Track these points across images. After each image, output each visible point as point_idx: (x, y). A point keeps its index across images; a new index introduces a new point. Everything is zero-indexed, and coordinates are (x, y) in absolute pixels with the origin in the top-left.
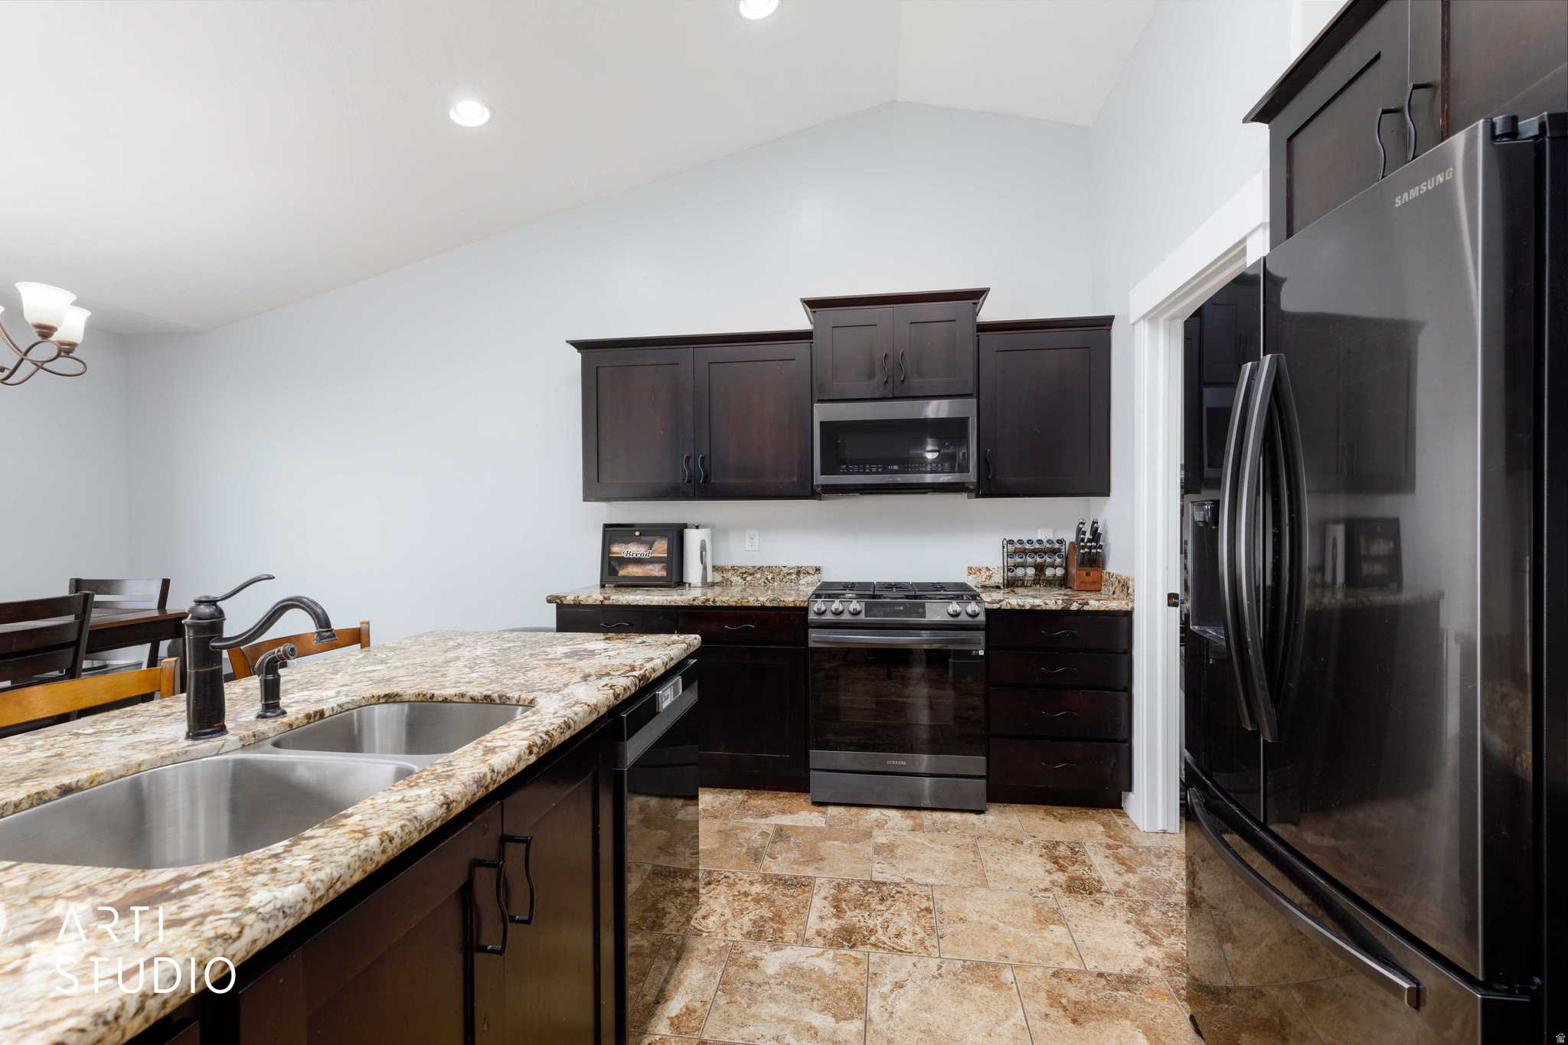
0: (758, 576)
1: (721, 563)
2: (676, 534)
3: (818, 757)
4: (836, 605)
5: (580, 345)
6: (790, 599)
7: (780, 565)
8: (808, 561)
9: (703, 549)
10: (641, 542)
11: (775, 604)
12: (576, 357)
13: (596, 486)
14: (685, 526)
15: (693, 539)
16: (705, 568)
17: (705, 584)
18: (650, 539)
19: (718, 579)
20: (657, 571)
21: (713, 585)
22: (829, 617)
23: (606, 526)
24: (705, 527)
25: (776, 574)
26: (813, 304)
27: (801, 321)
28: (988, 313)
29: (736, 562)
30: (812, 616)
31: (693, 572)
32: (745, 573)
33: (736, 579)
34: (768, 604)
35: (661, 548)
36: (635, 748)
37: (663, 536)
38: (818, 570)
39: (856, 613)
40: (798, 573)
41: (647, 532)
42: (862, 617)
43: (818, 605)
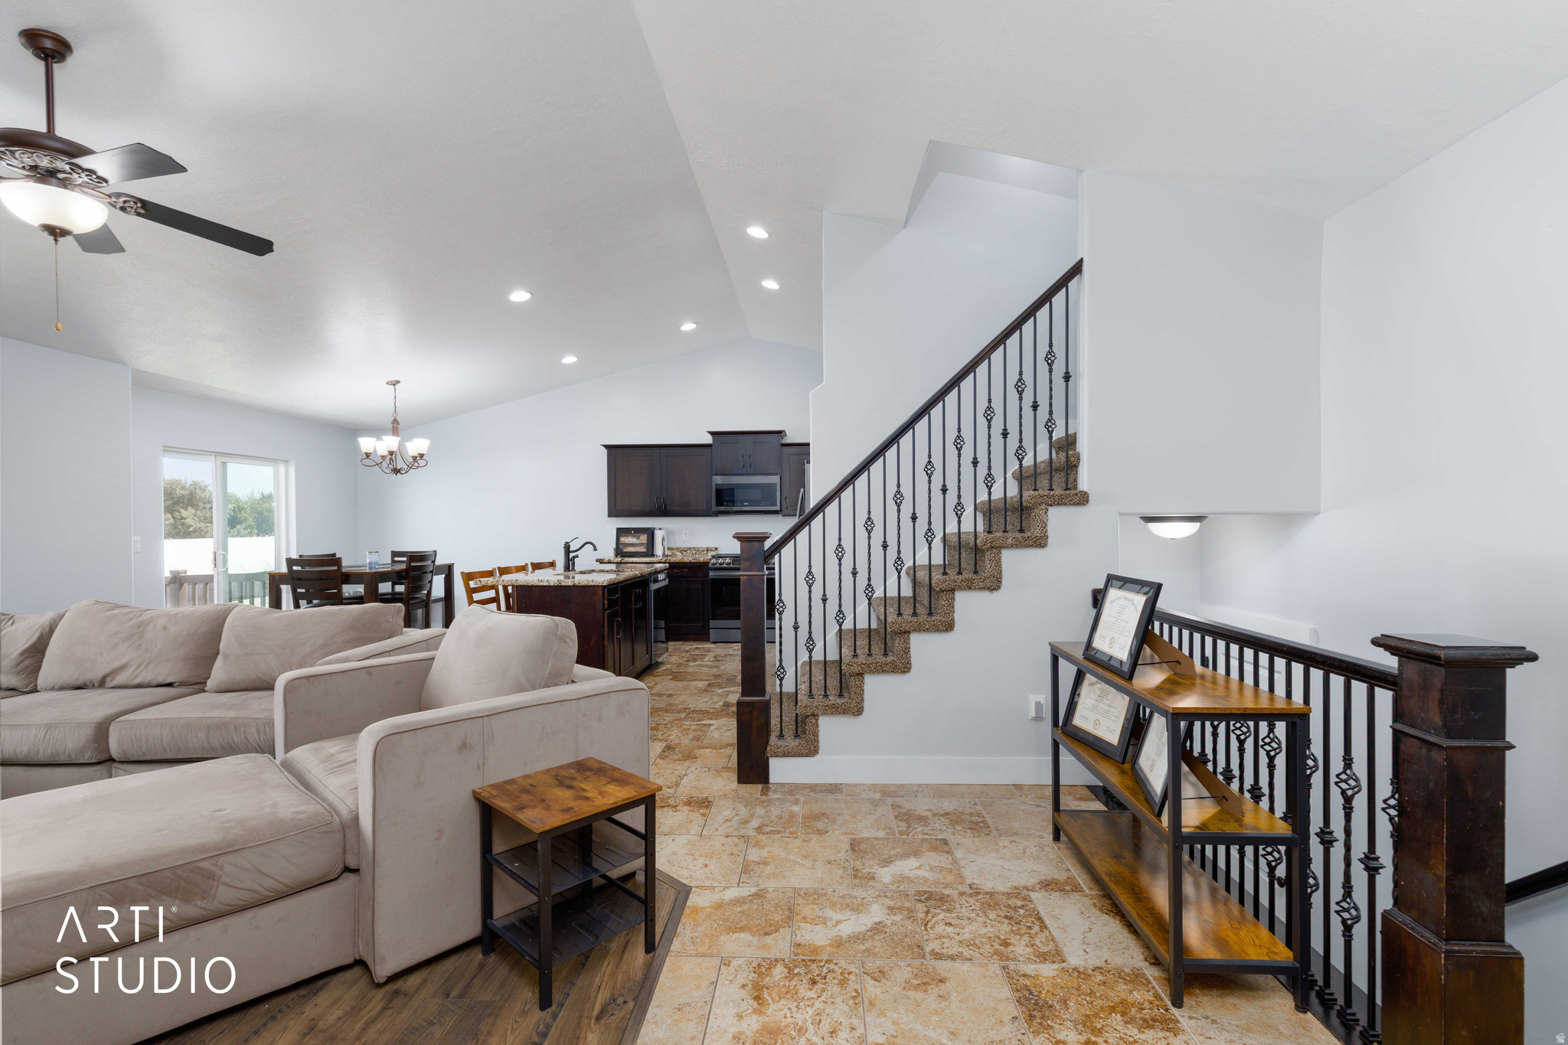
0: (689, 552)
1: (671, 546)
2: (650, 533)
3: (713, 623)
4: (721, 560)
5: (607, 447)
6: (702, 559)
7: (699, 546)
8: (711, 545)
9: (663, 540)
10: (634, 537)
11: (696, 561)
12: (605, 451)
13: (614, 511)
14: (654, 528)
15: (659, 535)
16: (664, 548)
17: (664, 555)
18: (637, 535)
19: (670, 553)
20: (642, 549)
21: (668, 556)
22: (718, 565)
23: (618, 529)
24: (664, 529)
25: (697, 550)
26: (712, 433)
27: (708, 440)
28: (788, 440)
29: (678, 546)
30: (710, 565)
31: (659, 550)
32: (683, 550)
33: (678, 553)
34: (693, 561)
35: (644, 538)
36: (654, 587)
37: (645, 533)
38: (716, 549)
39: (728, 564)
40: (707, 550)
41: (638, 531)
42: (731, 566)
43: (714, 561)
